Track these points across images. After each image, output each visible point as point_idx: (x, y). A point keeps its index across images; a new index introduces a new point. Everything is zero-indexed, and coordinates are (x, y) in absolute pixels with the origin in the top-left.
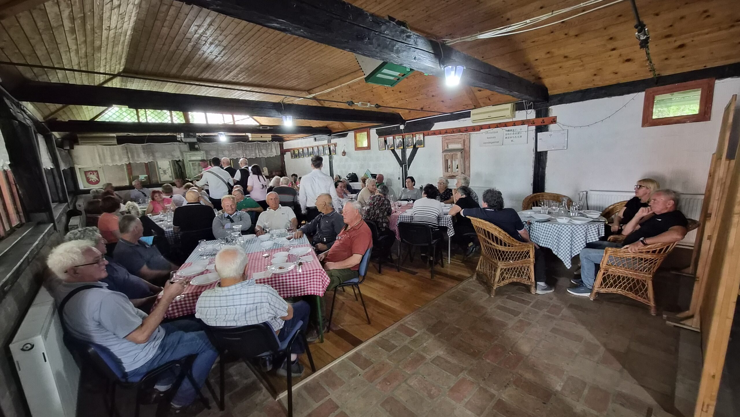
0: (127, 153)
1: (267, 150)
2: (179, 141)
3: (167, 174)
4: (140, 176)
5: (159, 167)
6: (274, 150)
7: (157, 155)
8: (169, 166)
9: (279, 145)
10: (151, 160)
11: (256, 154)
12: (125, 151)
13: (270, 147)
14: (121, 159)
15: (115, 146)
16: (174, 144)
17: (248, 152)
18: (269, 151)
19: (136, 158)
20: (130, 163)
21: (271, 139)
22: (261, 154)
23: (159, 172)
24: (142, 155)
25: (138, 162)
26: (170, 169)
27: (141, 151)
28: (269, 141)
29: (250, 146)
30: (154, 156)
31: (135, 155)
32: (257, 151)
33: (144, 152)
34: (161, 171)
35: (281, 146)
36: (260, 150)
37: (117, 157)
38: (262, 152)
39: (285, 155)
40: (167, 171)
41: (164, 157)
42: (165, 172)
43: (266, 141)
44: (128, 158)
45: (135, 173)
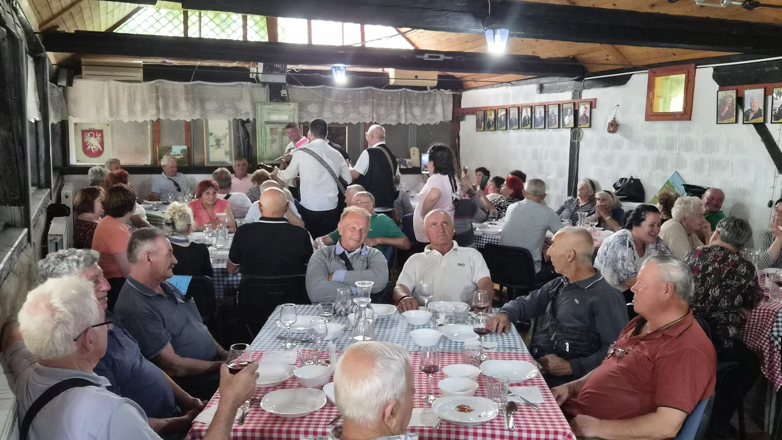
0: (158, 98)
1: (424, 107)
2: (252, 80)
3: (222, 147)
4: (173, 147)
5: (210, 131)
6: (439, 109)
7: (210, 106)
8: (227, 131)
9: (451, 99)
10: (196, 116)
11: (399, 116)
12: (154, 95)
13: (431, 102)
14: (144, 110)
15: (138, 84)
16: (243, 85)
17: (382, 111)
18: (428, 111)
19: (171, 111)
20: (159, 120)
21: (435, 83)
22: (409, 116)
23: (208, 143)
24: (183, 105)
25: (174, 119)
26: (228, 137)
27: (181, 96)
28: (432, 88)
29: (389, 98)
30: (203, 107)
31: (171, 104)
32: (402, 110)
33: (187, 100)
34: (212, 142)
35: (457, 100)
36: (409, 107)
37: (138, 107)
38: (412, 114)
39: (462, 123)
40: (223, 142)
41: (220, 111)
42: (218, 142)
43: (425, 88)
44: (158, 108)
45: (165, 141)
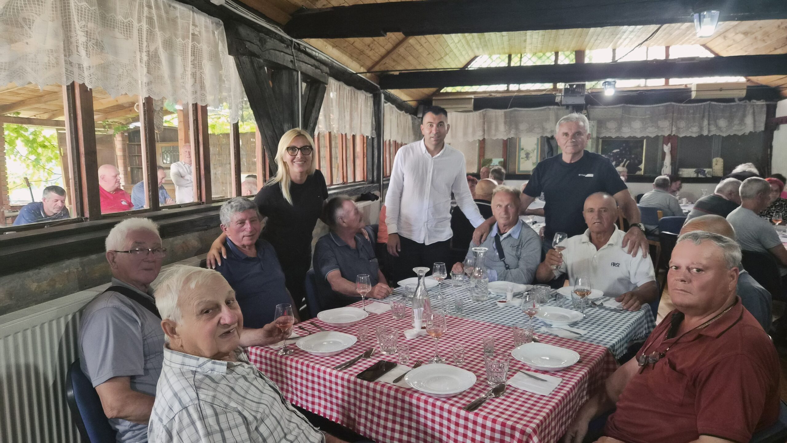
0: (484, 123)
2: (557, 104)
3: (530, 159)
4: (493, 159)
5: (522, 147)
6: (749, 120)
7: (523, 126)
8: (536, 147)
9: (765, 109)
10: (512, 135)
11: (701, 128)
12: (482, 120)
13: (740, 114)
14: (474, 133)
15: (471, 113)
16: (550, 109)
17: (682, 124)
20: (484, 140)
21: (743, 93)
22: (713, 128)
23: (519, 156)
25: (495, 138)
26: (536, 151)
27: (501, 120)
28: (741, 100)
30: (517, 128)
31: (493, 127)
32: (706, 122)
33: (505, 123)
35: (771, 110)
36: (713, 119)
39: (776, 133)
41: (530, 130)
42: (527, 155)
43: (732, 100)
44: (484, 131)
45: (488, 156)
